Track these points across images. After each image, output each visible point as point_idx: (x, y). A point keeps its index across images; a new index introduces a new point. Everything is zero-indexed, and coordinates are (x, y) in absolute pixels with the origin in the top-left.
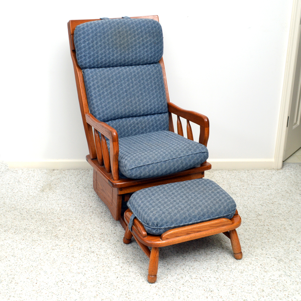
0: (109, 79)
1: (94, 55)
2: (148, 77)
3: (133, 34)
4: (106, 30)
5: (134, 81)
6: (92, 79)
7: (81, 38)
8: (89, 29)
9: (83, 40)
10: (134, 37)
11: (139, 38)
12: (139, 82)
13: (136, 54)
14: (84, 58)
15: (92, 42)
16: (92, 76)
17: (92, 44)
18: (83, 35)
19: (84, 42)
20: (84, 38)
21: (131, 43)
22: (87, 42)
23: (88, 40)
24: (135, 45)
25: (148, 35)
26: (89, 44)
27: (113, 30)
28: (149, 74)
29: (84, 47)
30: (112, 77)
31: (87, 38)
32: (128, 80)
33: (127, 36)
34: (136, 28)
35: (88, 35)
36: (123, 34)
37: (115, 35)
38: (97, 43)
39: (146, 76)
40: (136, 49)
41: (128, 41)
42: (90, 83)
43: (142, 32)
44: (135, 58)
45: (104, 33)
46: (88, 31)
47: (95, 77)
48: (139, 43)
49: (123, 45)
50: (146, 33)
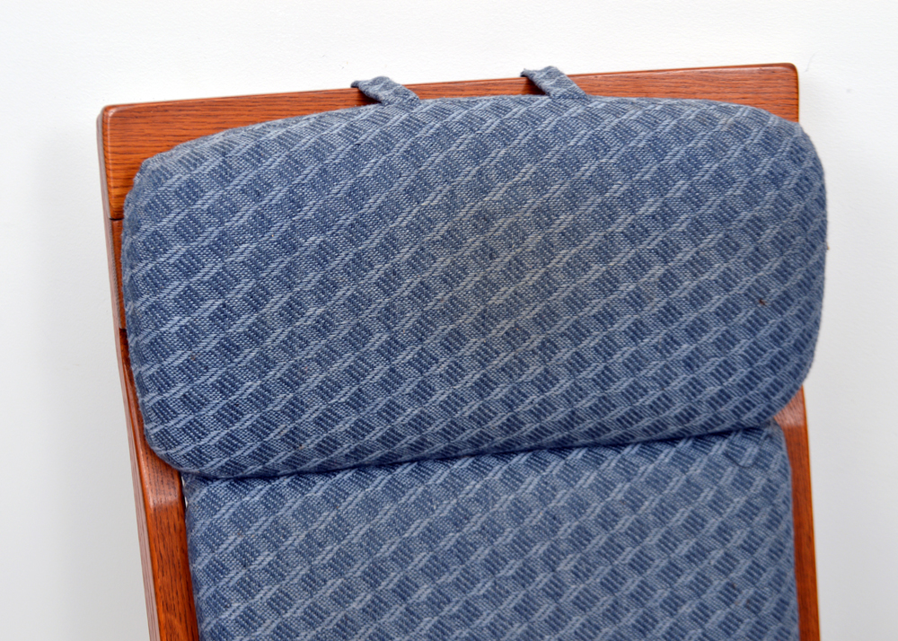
0: (374, 576)
1: (262, 398)
2: (684, 548)
3: (595, 237)
4: (372, 203)
5: (568, 578)
6: (236, 574)
7: (167, 272)
8: (238, 198)
9: (175, 288)
10: (604, 253)
11: (640, 265)
12: (610, 585)
13: (605, 379)
14: (184, 418)
15: (255, 301)
16: (245, 555)
17: (248, 319)
18: (179, 248)
19: (189, 300)
20: (188, 267)
21: (575, 302)
22: (212, 305)
23: (220, 285)
24: (606, 317)
25: (710, 240)
26: (223, 316)
27: (432, 200)
28: (694, 524)
29: (189, 337)
30: (403, 556)
31: (210, 268)
32: (524, 576)
33: (546, 249)
34: (619, 188)
35: (221, 246)
36: (515, 234)
37: (453, 240)
38: (292, 311)
39: (667, 543)
40: (606, 349)
41: (546, 287)
42: (220, 603)
43: (665, 217)
44: (594, 410)
45: (358, 231)
46: (224, 211)
47: (265, 558)
48: (637, 301)
49: (510, 315)
50: (697, 229)
